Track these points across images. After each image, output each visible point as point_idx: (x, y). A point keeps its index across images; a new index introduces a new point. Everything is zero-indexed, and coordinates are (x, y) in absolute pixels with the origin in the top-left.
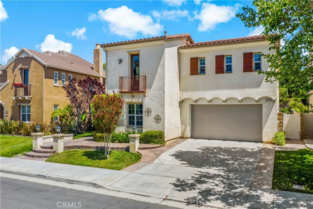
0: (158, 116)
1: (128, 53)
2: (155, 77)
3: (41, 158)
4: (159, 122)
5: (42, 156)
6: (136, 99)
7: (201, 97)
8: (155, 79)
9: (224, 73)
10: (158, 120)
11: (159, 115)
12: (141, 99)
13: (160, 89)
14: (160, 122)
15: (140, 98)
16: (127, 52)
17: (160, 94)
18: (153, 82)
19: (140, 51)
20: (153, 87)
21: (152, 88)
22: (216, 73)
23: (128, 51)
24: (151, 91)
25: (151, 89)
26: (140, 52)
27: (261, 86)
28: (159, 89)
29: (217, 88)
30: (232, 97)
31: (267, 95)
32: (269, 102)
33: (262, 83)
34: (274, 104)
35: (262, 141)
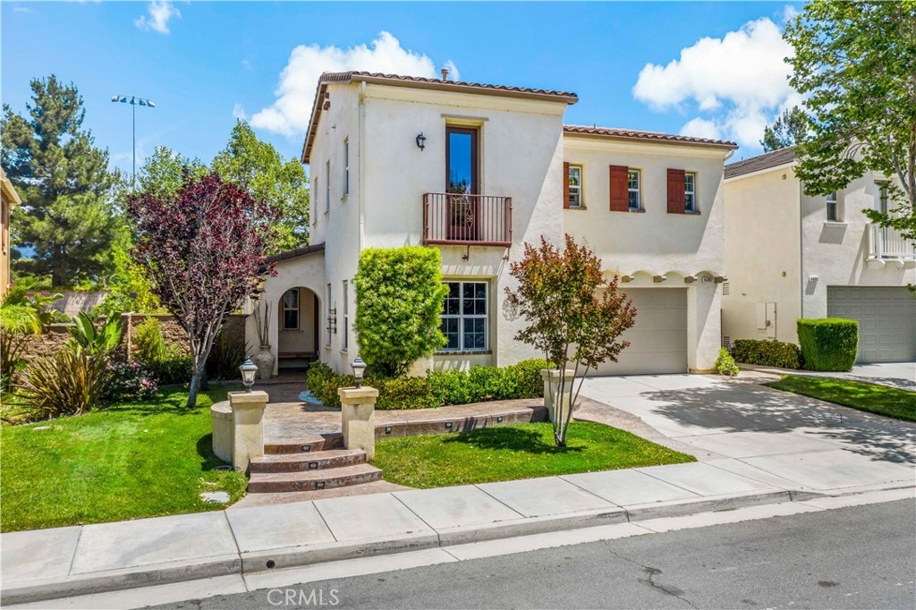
1: (444, 120)
2: (535, 205)
3: (355, 483)
5: (357, 477)
6: (475, 267)
9: (628, 211)
12: (491, 267)
15: (488, 264)
16: (443, 116)
18: (530, 219)
19: (487, 120)
20: (528, 234)
22: (611, 210)
23: (444, 113)
26: (486, 123)
27: (699, 249)
32: (708, 284)
33: (703, 241)
34: (716, 287)
35: (686, 371)
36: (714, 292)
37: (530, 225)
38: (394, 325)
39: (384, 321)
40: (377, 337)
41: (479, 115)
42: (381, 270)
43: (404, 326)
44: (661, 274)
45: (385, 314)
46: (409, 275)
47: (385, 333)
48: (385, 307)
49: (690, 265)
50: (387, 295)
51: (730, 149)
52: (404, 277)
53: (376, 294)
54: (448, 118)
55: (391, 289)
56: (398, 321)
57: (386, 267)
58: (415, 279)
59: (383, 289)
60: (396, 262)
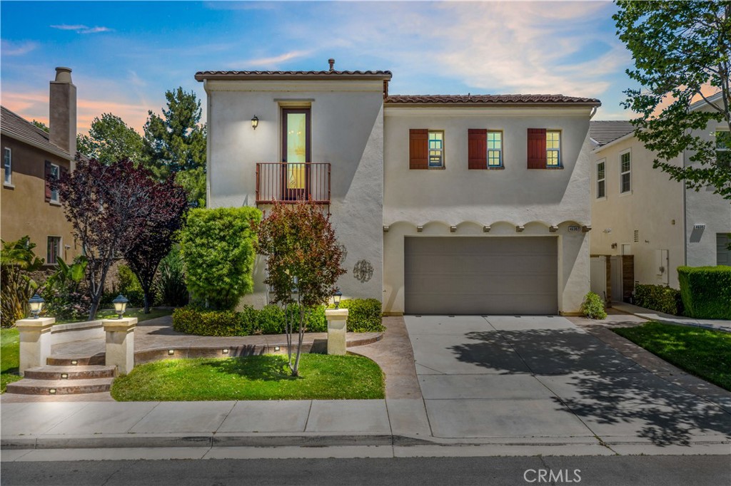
0: (364, 263)
1: (276, 104)
2: (356, 168)
4: (367, 277)
7: (434, 220)
8: (356, 174)
9: (486, 168)
10: (363, 272)
11: (367, 260)
13: (370, 197)
14: (369, 279)
16: (275, 100)
17: (371, 211)
19: (313, 100)
20: (350, 193)
21: (347, 195)
22: (469, 168)
23: (276, 98)
24: (345, 201)
25: (346, 198)
26: (312, 103)
27: (563, 200)
28: (369, 199)
29: (472, 201)
30: (505, 220)
31: (575, 218)
32: (575, 233)
33: (566, 193)
34: (584, 236)
35: (555, 312)
36: (582, 240)
37: (352, 185)
38: (208, 269)
39: (199, 266)
40: (194, 279)
41: (306, 97)
42: (198, 226)
43: (214, 270)
44: (521, 225)
45: (200, 261)
46: (221, 230)
47: (200, 275)
48: (201, 256)
49: (551, 215)
50: (203, 245)
51: (593, 106)
52: (217, 232)
53: (193, 245)
54: (281, 102)
55: (204, 241)
56: (211, 266)
57: (202, 223)
58: (226, 233)
59: (198, 241)
60: (209, 220)
